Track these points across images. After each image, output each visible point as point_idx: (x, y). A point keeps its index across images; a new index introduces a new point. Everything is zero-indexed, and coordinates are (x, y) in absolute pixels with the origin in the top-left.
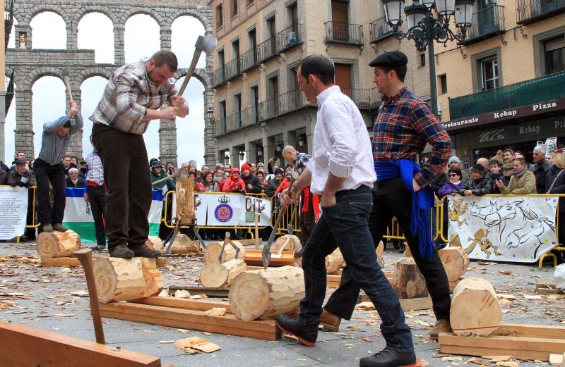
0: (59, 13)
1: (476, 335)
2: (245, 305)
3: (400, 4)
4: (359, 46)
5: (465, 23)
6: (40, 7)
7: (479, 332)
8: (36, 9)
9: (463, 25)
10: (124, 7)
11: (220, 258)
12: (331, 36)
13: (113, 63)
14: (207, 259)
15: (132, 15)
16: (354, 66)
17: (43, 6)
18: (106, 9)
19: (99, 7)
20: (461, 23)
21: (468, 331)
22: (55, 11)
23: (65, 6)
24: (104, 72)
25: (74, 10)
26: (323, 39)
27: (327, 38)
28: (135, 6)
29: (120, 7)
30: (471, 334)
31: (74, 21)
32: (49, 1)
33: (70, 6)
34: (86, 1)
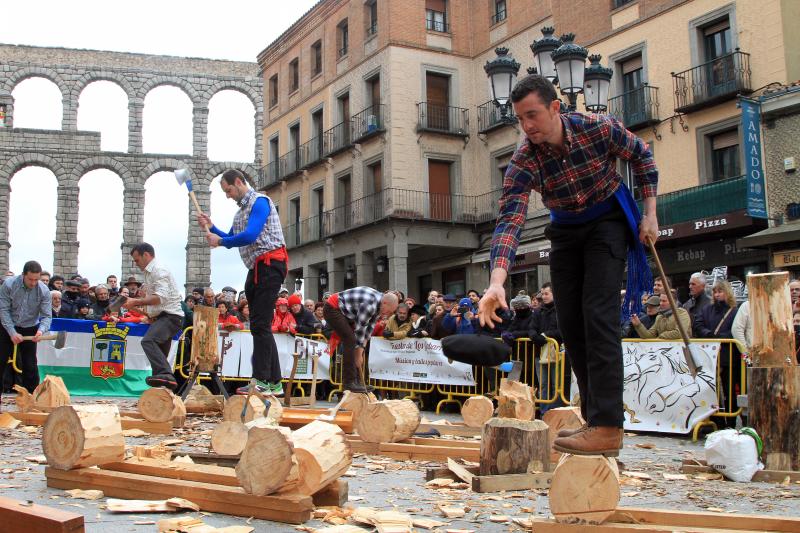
0: (53, 80)
1: (584, 521)
4: (462, 137)
6: (27, 70)
7: (588, 518)
8: (22, 72)
10: (144, 75)
11: (243, 415)
12: (424, 122)
13: (126, 152)
15: (155, 86)
16: (456, 163)
17: (32, 69)
18: (119, 77)
19: (109, 74)
21: (573, 516)
22: (49, 77)
23: (62, 70)
24: (113, 163)
25: (74, 77)
26: (414, 126)
27: (419, 125)
28: (160, 74)
29: (139, 74)
30: (578, 520)
31: (73, 92)
32: (39, 62)
33: (68, 71)
34: (91, 65)
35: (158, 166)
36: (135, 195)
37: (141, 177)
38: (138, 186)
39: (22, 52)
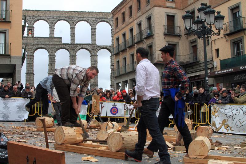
0: (46, 21)
1: (198, 158)
2: (113, 146)
3: (191, 20)
4: (179, 36)
5: (220, 28)
6: (38, 18)
7: (199, 157)
8: (36, 19)
9: (219, 29)
10: (75, 18)
11: (106, 128)
12: (166, 32)
13: (70, 43)
14: (102, 129)
15: (79, 21)
16: (177, 45)
17: (40, 18)
18: (67, 19)
19: (64, 18)
20: (218, 28)
21: (195, 157)
23: (49, 18)
24: (66, 47)
25: (53, 19)
26: (163, 33)
27: (164, 33)
28: (80, 17)
29: (73, 18)
30: (196, 158)
31: (53, 24)
32: (42, 15)
33: (51, 18)
34: (58, 16)
35: (80, 48)
36: (73, 57)
37: (75, 51)
38: (74, 54)
39: (36, 13)
